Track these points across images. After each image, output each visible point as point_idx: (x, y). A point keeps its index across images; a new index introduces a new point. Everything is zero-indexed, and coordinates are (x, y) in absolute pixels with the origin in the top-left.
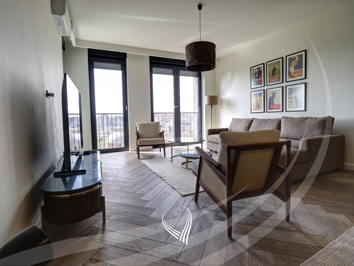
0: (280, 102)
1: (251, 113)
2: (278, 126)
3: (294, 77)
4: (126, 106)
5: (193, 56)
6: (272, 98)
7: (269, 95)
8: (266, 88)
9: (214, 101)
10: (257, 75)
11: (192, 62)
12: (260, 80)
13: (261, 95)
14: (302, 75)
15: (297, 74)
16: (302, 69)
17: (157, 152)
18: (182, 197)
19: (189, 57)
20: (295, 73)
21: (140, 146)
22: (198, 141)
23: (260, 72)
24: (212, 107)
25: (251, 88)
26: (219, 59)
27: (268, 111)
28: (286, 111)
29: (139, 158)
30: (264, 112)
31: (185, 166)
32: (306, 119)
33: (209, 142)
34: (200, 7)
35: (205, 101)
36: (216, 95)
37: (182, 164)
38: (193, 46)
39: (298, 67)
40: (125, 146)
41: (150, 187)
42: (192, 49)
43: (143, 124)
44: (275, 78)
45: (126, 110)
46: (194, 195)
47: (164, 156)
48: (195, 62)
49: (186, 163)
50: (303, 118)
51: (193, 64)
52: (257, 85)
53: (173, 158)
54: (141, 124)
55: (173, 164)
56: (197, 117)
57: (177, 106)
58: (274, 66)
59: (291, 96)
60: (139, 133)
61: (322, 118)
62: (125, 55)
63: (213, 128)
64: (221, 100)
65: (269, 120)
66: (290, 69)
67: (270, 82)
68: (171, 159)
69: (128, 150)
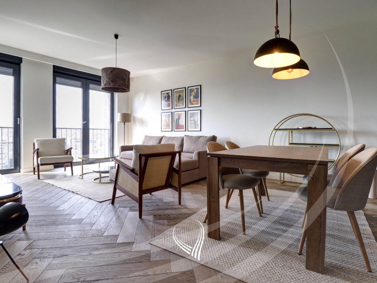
0: (183, 123)
1: (162, 131)
2: (181, 143)
3: (193, 104)
4: (18, 119)
5: (109, 79)
6: (177, 120)
7: (176, 117)
8: (173, 110)
9: (126, 118)
10: (166, 99)
11: (108, 84)
12: (169, 103)
13: (169, 116)
14: (198, 104)
15: (195, 102)
16: (198, 99)
17: (60, 171)
18: (100, 203)
19: (105, 79)
20: (194, 101)
21: (42, 165)
22: (110, 157)
23: (169, 97)
24: (125, 125)
25: (162, 110)
26: (132, 78)
27: (175, 130)
28: (188, 131)
29: (39, 178)
30: (172, 131)
31: (98, 181)
32: (200, 137)
33: (121, 158)
34: (116, 36)
35: (118, 117)
36: (129, 113)
37: (95, 180)
38: (109, 71)
39: (196, 97)
40: (14, 167)
41: (64, 201)
42: (108, 72)
43: (44, 140)
44: (180, 103)
45: (19, 123)
46: (111, 200)
47: (71, 174)
48: (111, 85)
49: (100, 178)
50: (198, 136)
51: (109, 86)
52: (166, 107)
53: (84, 175)
54: (41, 140)
55: (85, 181)
56: (109, 134)
57: (85, 122)
58: (179, 94)
59: (191, 119)
60: (39, 151)
61: (209, 137)
62: (20, 60)
63: (126, 145)
64: (134, 118)
65: (175, 137)
66: (191, 98)
67: (176, 105)
68: (81, 176)
69: (19, 172)
